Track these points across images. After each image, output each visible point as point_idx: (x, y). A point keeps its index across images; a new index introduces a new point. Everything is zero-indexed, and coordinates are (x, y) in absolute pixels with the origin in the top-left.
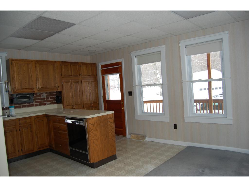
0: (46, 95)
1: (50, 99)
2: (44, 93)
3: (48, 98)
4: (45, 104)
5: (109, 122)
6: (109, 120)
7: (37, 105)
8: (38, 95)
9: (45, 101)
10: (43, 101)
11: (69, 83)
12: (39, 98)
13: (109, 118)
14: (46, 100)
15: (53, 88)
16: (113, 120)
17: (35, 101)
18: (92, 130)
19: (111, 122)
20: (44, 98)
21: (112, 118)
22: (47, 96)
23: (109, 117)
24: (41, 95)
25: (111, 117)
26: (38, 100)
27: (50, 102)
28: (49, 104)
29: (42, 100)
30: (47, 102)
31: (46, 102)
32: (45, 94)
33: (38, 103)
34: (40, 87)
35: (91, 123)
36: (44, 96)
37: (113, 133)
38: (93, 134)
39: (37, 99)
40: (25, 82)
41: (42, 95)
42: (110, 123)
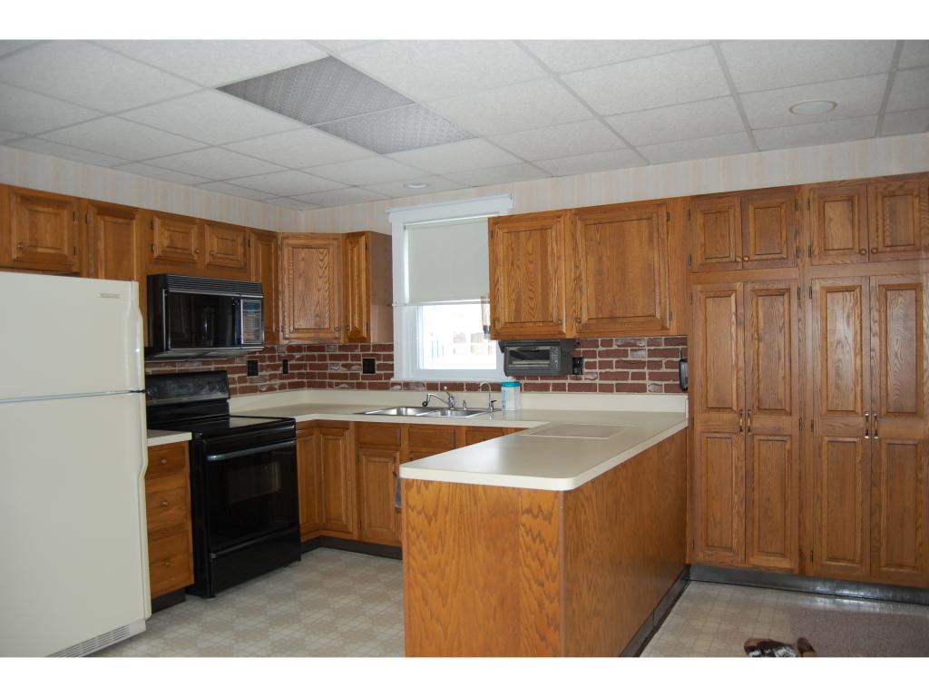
0: (647, 348)
1: (664, 370)
2: (640, 340)
3: (658, 365)
4: (641, 389)
5: (529, 531)
6: (525, 519)
7: (606, 389)
8: (615, 347)
9: (642, 376)
10: (635, 376)
11: (730, 296)
12: (617, 362)
13: (529, 511)
14: (646, 370)
15: (643, 323)
16: (554, 530)
17: (603, 371)
18: (418, 537)
19: (539, 535)
20: (640, 364)
21: (548, 517)
22: (651, 353)
23: (526, 506)
24: (629, 349)
25: (541, 510)
26: (615, 370)
27: (663, 383)
28: (657, 390)
29: (631, 371)
30: (650, 379)
31: (647, 382)
32: (643, 344)
33: (614, 382)
34: (585, 318)
35: (419, 508)
36: (640, 353)
37: (547, 603)
38: (425, 558)
39: (609, 365)
40: (531, 298)
41: (632, 350)
42: (534, 540)
